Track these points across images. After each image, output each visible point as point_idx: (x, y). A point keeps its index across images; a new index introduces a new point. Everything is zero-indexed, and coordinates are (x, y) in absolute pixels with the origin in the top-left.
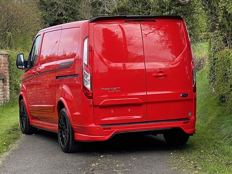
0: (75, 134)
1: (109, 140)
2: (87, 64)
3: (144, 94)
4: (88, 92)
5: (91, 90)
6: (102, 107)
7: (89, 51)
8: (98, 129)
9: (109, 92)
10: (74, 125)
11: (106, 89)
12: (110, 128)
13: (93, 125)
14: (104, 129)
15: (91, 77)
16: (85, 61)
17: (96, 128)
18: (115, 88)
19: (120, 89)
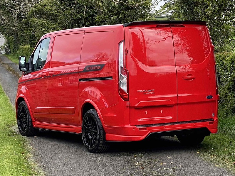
0: (106, 134)
1: (144, 140)
2: (123, 67)
3: (176, 95)
4: (124, 94)
5: (127, 92)
6: (138, 108)
7: (125, 54)
8: (134, 129)
9: (144, 93)
10: (106, 126)
11: (141, 91)
12: (146, 129)
13: (129, 126)
14: (140, 129)
15: (127, 79)
16: (121, 64)
17: (133, 128)
18: (150, 90)
19: (154, 91)
